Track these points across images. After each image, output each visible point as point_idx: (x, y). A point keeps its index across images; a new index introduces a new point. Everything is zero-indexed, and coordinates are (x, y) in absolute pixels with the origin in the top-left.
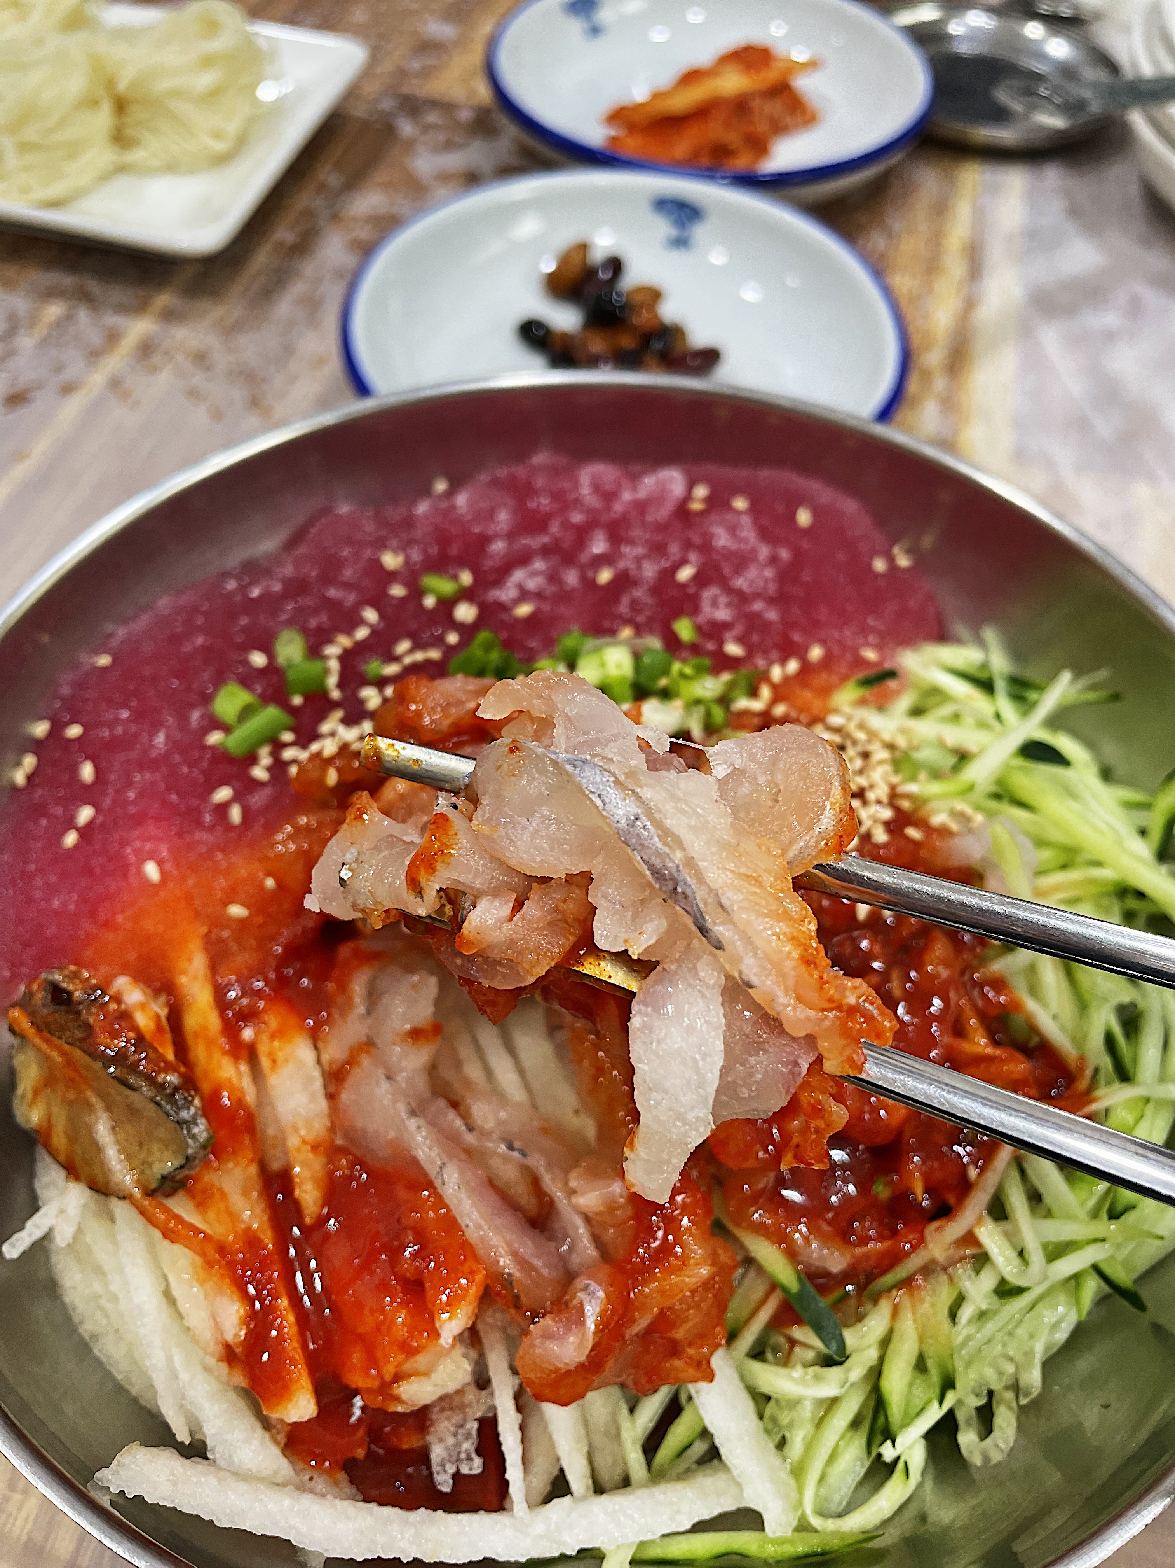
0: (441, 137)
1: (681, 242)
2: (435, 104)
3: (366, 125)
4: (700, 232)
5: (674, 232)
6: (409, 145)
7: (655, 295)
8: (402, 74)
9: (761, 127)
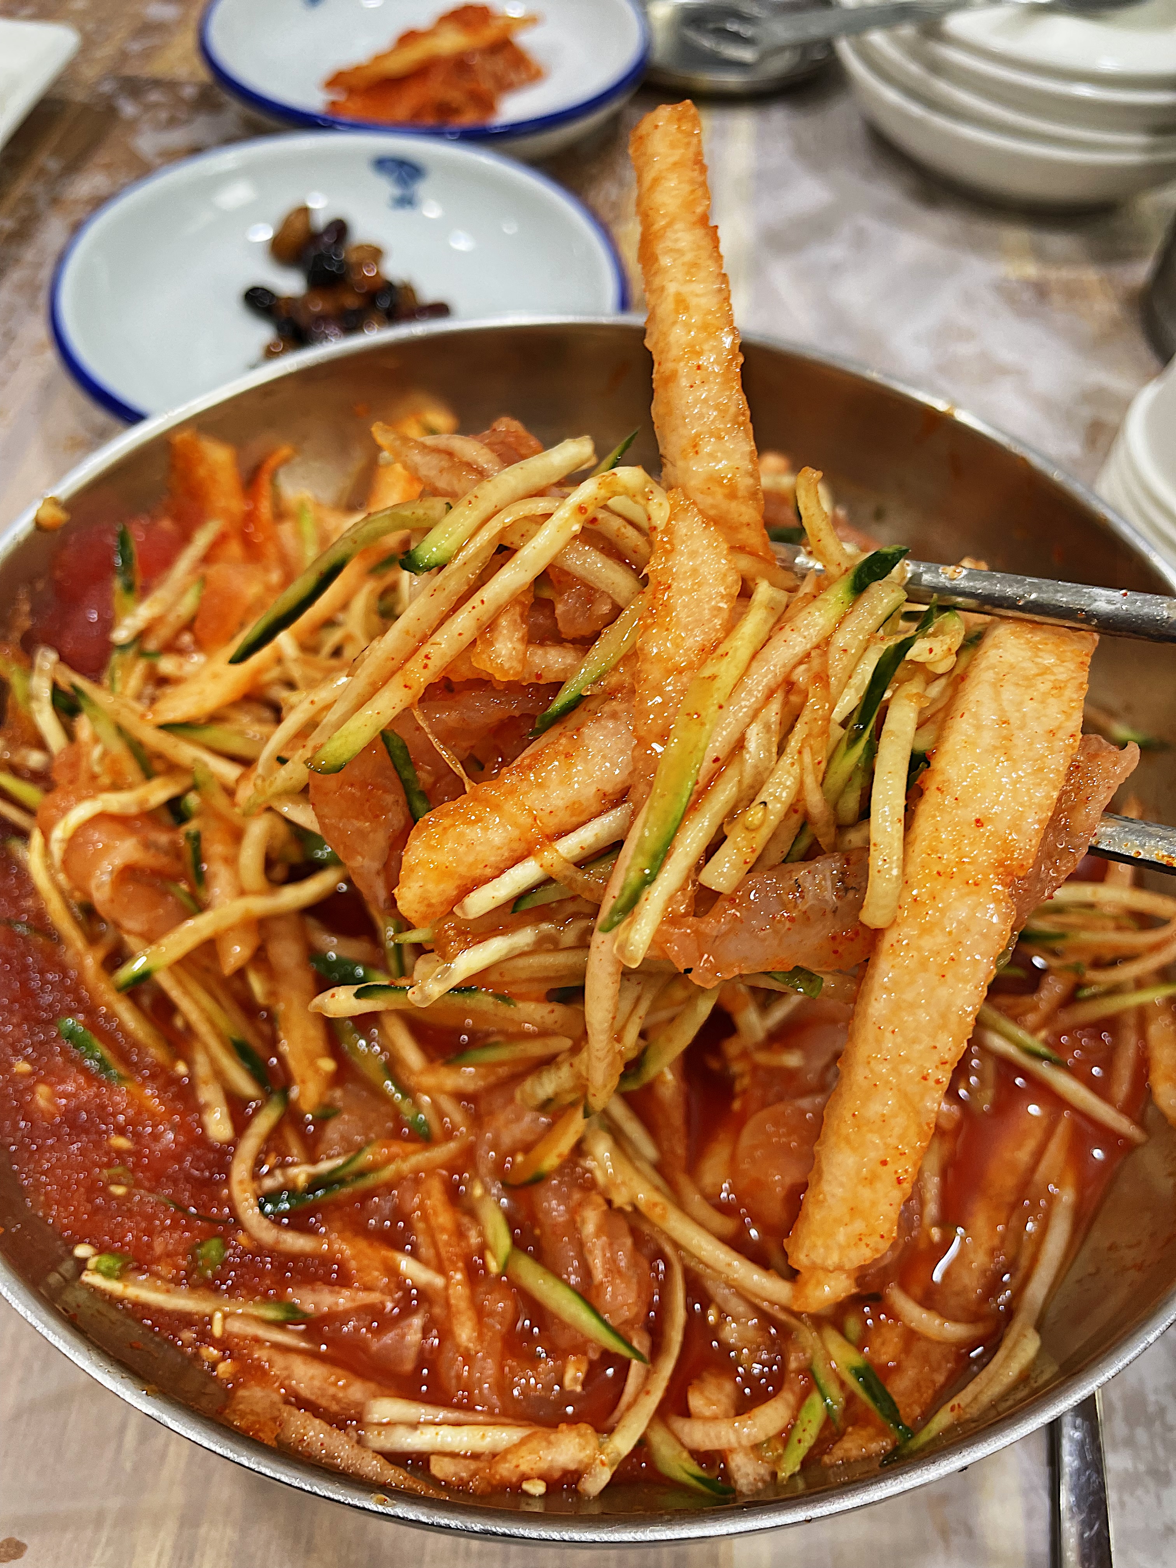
0: (163, 115)
1: (405, 201)
2: (157, 83)
3: (86, 108)
4: (423, 189)
5: (397, 191)
6: (132, 126)
7: (376, 254)
8: (124, 56)
9: (486, 85)
